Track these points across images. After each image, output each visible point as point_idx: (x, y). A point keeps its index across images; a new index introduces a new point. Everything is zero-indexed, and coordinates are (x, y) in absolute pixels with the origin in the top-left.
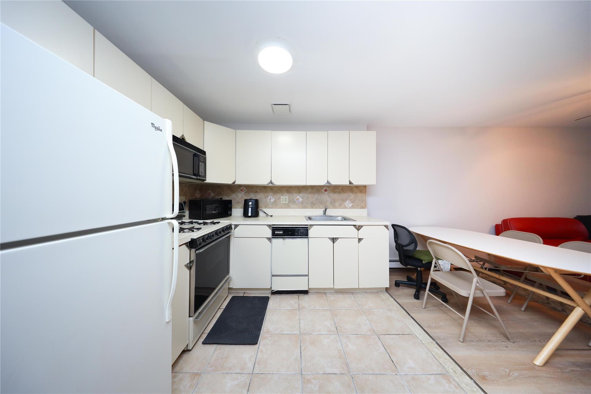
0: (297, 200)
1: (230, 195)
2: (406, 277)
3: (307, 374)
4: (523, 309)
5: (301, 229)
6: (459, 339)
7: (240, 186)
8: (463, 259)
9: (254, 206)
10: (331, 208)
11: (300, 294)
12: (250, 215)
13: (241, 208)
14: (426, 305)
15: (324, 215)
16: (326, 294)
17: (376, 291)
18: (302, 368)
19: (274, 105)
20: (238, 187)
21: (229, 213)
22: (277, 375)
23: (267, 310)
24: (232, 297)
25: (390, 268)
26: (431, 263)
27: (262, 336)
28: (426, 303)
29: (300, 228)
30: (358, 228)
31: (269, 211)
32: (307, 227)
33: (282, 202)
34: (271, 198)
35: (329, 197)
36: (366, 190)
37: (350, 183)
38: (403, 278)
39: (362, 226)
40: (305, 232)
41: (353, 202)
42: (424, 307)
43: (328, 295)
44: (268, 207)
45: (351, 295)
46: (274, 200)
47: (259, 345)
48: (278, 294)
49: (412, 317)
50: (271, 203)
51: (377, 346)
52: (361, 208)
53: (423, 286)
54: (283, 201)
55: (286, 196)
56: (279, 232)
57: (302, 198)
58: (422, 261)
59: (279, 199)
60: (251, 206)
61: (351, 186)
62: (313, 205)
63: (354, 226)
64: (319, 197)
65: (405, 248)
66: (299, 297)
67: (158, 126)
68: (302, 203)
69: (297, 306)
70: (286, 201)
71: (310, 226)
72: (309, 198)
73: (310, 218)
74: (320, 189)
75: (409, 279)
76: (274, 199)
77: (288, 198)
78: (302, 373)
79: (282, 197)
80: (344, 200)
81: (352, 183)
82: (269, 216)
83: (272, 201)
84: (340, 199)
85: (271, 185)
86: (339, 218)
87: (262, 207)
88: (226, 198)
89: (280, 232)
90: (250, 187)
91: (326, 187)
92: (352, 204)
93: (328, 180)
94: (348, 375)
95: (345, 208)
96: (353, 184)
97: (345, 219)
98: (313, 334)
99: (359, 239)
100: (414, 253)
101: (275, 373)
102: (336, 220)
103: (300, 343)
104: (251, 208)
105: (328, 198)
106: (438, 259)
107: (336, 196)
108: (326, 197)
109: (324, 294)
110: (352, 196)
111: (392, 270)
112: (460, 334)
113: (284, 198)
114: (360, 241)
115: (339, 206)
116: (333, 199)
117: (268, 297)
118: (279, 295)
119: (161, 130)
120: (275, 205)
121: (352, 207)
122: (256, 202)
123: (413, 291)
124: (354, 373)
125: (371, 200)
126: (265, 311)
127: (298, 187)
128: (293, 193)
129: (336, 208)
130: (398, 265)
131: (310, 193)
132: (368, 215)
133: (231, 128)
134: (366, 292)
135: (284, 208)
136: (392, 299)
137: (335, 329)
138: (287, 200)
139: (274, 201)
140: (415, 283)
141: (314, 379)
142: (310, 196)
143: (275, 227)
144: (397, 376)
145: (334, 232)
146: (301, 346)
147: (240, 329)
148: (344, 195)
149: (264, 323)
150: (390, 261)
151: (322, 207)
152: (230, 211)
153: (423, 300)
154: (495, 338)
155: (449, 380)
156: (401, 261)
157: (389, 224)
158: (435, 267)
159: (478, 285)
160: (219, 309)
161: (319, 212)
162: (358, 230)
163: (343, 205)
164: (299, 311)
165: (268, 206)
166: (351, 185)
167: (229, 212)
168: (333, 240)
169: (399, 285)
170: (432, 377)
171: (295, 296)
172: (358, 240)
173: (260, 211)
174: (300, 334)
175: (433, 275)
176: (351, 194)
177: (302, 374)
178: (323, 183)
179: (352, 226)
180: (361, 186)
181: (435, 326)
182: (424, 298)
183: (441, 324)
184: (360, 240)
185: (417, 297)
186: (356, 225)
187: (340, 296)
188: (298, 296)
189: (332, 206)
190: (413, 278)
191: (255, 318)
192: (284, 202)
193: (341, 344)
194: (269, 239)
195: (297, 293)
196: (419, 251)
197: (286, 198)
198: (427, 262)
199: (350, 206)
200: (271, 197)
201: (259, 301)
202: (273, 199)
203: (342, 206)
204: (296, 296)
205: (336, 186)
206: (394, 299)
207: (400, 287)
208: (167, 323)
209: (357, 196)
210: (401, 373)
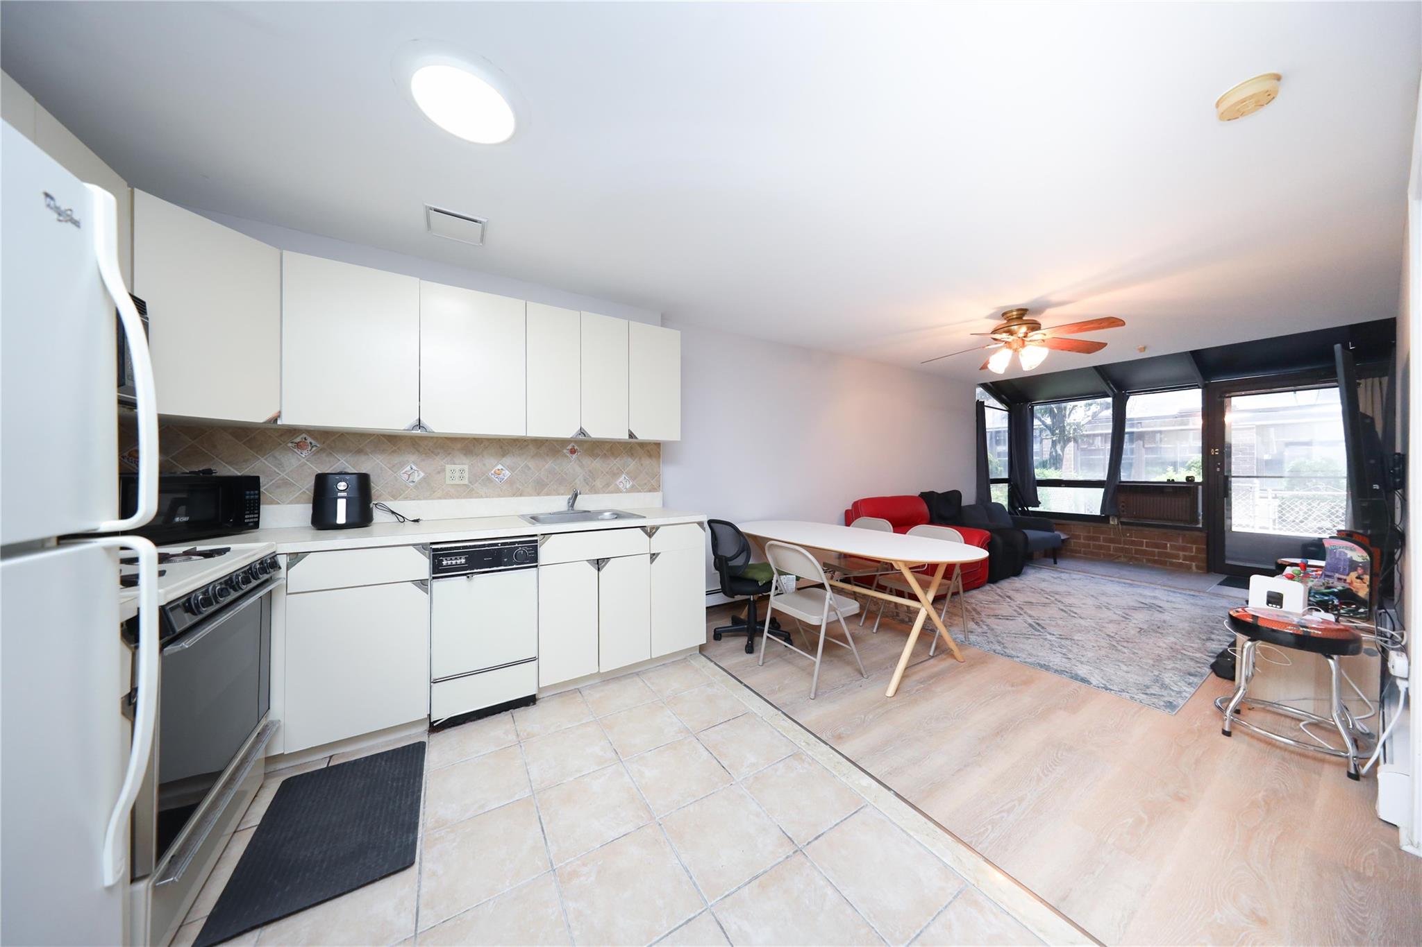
0: (497, 474)
1: (245, 461)
2: (730, 619)
3: (567, 864)
4: (875, 631)
5: (518, 548)
6: (809, 696)
7: (293, 431)
8: (814, 564)
9: (355, 494)
10: (586, 494)
11: (514, 709)
12: (341, 518)
13: (298, 503)
14: (764, 659)
15: (569, 510)
16: (580, 692)
17: (683, 657)
18: (552, 858)
19: (436, 210)
20: (281, 435)
21: (248, 518)
22: (491, 903)
23: (424, 776)
24: (283, 782)
25: (707, 608)
26: (770, 583)
27: (424, 840)
28: (764, 655)
29: (517, 545)
30: (651, 531)
31: (407, 508)
32: (536, 541)
33: (448, 482)
34: (412, 469)
35: (582, 466)
36: (659, 453)
37: (631, 435)
38: (726, 622)
39: (657, 528)
40: (529, 554)
41: (634, 478)
42: (761, 663)
43: (585, 693)
44: (402, 496)
45: (637, 679)
46: (422, 474)
47: (420, 864)
48: (450, 727)
49: (745, 685)
50: (411, 484)
51: (696, 753)
52: (650, 491)
53: (758, 627)
54: (452, 478)
55: (463, 464)
56: (454, 562)
57: (511, 469)
58: (756, 582)
59: (439, 473)
60: (344, 494)
61: (630, 443)
62: (540, 488)
63: (643, 528)
64: (556, 468)
65: (731, 563)
66: (513, 716)
67: (67, 208)
68: (511, 482)
69: (512, 737)
70: (461, 478)
71: (543, 536)
72: (530, 468)
73: (535, 519)
74: (558, 447)
75: (736, 621)
76: (423, 471)
77: (469, 469)
78: (555, 868)
79: (449, 467)
80: (615, 475)
81: (635, 436)
82: (407, 523)
83: (417, 477)
84: (607, 473)
85: (419, 431)
86: (607, 514)
87: (380, 496)
88: (226, 470)
89: (459, 562)
90: (337, 436)
91: (573, 444)
92: (631, 483)
93: (582, 426)
94: (652, 824)
95: (618, 491)
96: (636, 438)
97: (618, 515)
98: (565, 781)
99: (651, 554)
100: (746, 570)
101: (484, 900)
102: (598, 520)
103: (538, 812)
104: (344, 500)
105: (578, 469)
106: (781, 573)
107: (596, 464)
108: (573, 467)
109: (576, 692)
110: (632, 464)
111: (710, 610)
112: (811, 688)
113: (457, 469)
114: (655, 559)
115: (604, 487)
116: (590, 471)
117: (419, 743)
118: (455, 728)
119: (76, 223)
120: (426, 489)
121: (633, 489)
122: (363, 482)
123: (743, 641)
124: (662, 816)
125: (670, 474)
126: (418, 779)
127: (499, 440)
128: (483, 456)
129: (596, 492)
130: (720, 599)
131: (532, 457)
132: (664, 505)
133: (259, 239)
134: (664, 664)
135: (458, 498)
136: (712, 664)
137: (613, 754)
138: (466, 475)
139: (424, 478)
140: (746, 626)
141: (584, 865)
142: (531, 464)
143: (442, 549)
144: (733, 787)
145: (598, 545)
146: (540, 819)
147: (342, 854)
148: (615, 463)
149: (424, 808)
150: (708, 593)
151: (563, 492)
152: (254, 514)
153: (760, 652)
154: (849, 679)
155: (801, 759)
156: (725, 590)
157: (705, 519)
158: (776, 588)
159: (831, 602)
160: (236, 834)
161: (559, 503)
162: (650, 535)
163: (613, 485)
164: (521, 746)
165: (404, 492)
166: (631, 440)
167: (246, 517)
168: (598, 563)
169: (721, 635)
170: (781, 765)
171: (504, 717)
172: (651, 558)
173: (374, 508)
174: (534, 795)
175: (775, 603)
176: (630, 459)
177: (554, 870)
178: (568, 432)
179: (639, 529)
180: (650, 443)
181: (779, 688)
182: (761, 648)
183: (786, 682)
184: (653, 556)
185: (750, 649)
186: (645, 527)
187: (614, 687)
188: (510, 715)
189: (587, 487)
190: (741, 619)
191: (390, 807)
192: (457, 482)
193: (630, 776)
194: (422, 584)
195: (506, 710)
196: (753, 567)
197: (462, 471)
198: (764, 582)
199: (628, 487)
200: (414, 467)
201: (394, 763)
202: (420, 472)
203: (612, 488)
204: (506, 717)
205: (598, 442)
206: (716, 664)
207: (723, 640)
208: (110, 889)
209: (642, 465)
210: (738, 780)
